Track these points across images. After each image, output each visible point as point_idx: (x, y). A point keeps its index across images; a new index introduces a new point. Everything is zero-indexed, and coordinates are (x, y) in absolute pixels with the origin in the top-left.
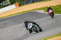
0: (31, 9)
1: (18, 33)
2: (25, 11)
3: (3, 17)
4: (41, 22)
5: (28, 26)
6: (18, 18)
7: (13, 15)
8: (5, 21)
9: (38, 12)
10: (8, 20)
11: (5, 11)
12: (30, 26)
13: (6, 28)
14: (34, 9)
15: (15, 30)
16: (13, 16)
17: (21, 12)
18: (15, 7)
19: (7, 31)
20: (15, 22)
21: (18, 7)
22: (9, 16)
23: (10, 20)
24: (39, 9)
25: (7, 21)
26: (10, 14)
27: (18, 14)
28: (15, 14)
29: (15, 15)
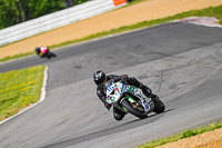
0: (172, 14)
2: (148, 19)
3: (69, 43)
4: (206, 61)
5: (108, 93)
6: (122, 46)
7: (104, 33)
8: (76, 58)
9: (195, 23)
10: (87, 55)
11: (78, 21)
12: (113, 93)
14: (180, 12)
16: (105, 37)
17: (135, 22)
18: (113, 6)
19: (84, 94)
20: (111, 61)
21: (125, 4)
22: (92, 37)
23: (95, 54)
24: (199, 13)
25: (82, 58)
26: (94, 32)
27: (123, 33)
28: (113, 31)
29: (110, 36)
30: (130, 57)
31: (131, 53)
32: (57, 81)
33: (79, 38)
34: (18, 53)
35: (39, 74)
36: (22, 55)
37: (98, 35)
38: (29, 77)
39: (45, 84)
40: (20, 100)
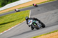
1: (51, 19)
6: (50, 5)
10: (41, 7)
13: (39, 15)
15: (48, 16)
22: (42, 3)
23: (43, 7)
29: (47, 2)
30: (52, 8)
31: (53, 7)
32: (33, 14)
33: (39, 3)
34: (23, 7)
35: (29, 12)
36: (24, 7)
37: (44, 2)
38: (26, 13)
39: (30, 15)
40: (23, 19)
